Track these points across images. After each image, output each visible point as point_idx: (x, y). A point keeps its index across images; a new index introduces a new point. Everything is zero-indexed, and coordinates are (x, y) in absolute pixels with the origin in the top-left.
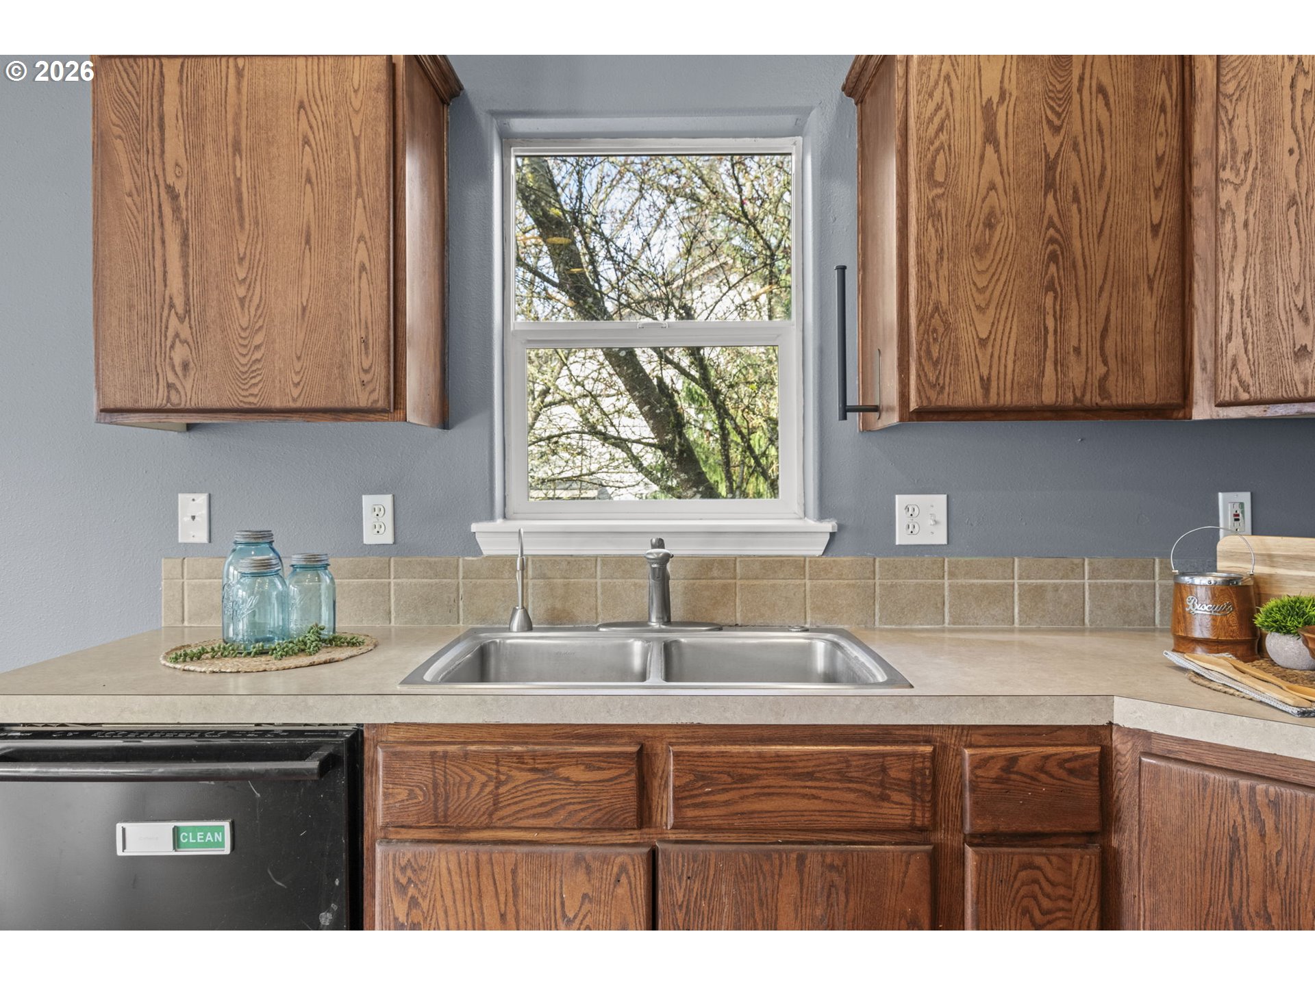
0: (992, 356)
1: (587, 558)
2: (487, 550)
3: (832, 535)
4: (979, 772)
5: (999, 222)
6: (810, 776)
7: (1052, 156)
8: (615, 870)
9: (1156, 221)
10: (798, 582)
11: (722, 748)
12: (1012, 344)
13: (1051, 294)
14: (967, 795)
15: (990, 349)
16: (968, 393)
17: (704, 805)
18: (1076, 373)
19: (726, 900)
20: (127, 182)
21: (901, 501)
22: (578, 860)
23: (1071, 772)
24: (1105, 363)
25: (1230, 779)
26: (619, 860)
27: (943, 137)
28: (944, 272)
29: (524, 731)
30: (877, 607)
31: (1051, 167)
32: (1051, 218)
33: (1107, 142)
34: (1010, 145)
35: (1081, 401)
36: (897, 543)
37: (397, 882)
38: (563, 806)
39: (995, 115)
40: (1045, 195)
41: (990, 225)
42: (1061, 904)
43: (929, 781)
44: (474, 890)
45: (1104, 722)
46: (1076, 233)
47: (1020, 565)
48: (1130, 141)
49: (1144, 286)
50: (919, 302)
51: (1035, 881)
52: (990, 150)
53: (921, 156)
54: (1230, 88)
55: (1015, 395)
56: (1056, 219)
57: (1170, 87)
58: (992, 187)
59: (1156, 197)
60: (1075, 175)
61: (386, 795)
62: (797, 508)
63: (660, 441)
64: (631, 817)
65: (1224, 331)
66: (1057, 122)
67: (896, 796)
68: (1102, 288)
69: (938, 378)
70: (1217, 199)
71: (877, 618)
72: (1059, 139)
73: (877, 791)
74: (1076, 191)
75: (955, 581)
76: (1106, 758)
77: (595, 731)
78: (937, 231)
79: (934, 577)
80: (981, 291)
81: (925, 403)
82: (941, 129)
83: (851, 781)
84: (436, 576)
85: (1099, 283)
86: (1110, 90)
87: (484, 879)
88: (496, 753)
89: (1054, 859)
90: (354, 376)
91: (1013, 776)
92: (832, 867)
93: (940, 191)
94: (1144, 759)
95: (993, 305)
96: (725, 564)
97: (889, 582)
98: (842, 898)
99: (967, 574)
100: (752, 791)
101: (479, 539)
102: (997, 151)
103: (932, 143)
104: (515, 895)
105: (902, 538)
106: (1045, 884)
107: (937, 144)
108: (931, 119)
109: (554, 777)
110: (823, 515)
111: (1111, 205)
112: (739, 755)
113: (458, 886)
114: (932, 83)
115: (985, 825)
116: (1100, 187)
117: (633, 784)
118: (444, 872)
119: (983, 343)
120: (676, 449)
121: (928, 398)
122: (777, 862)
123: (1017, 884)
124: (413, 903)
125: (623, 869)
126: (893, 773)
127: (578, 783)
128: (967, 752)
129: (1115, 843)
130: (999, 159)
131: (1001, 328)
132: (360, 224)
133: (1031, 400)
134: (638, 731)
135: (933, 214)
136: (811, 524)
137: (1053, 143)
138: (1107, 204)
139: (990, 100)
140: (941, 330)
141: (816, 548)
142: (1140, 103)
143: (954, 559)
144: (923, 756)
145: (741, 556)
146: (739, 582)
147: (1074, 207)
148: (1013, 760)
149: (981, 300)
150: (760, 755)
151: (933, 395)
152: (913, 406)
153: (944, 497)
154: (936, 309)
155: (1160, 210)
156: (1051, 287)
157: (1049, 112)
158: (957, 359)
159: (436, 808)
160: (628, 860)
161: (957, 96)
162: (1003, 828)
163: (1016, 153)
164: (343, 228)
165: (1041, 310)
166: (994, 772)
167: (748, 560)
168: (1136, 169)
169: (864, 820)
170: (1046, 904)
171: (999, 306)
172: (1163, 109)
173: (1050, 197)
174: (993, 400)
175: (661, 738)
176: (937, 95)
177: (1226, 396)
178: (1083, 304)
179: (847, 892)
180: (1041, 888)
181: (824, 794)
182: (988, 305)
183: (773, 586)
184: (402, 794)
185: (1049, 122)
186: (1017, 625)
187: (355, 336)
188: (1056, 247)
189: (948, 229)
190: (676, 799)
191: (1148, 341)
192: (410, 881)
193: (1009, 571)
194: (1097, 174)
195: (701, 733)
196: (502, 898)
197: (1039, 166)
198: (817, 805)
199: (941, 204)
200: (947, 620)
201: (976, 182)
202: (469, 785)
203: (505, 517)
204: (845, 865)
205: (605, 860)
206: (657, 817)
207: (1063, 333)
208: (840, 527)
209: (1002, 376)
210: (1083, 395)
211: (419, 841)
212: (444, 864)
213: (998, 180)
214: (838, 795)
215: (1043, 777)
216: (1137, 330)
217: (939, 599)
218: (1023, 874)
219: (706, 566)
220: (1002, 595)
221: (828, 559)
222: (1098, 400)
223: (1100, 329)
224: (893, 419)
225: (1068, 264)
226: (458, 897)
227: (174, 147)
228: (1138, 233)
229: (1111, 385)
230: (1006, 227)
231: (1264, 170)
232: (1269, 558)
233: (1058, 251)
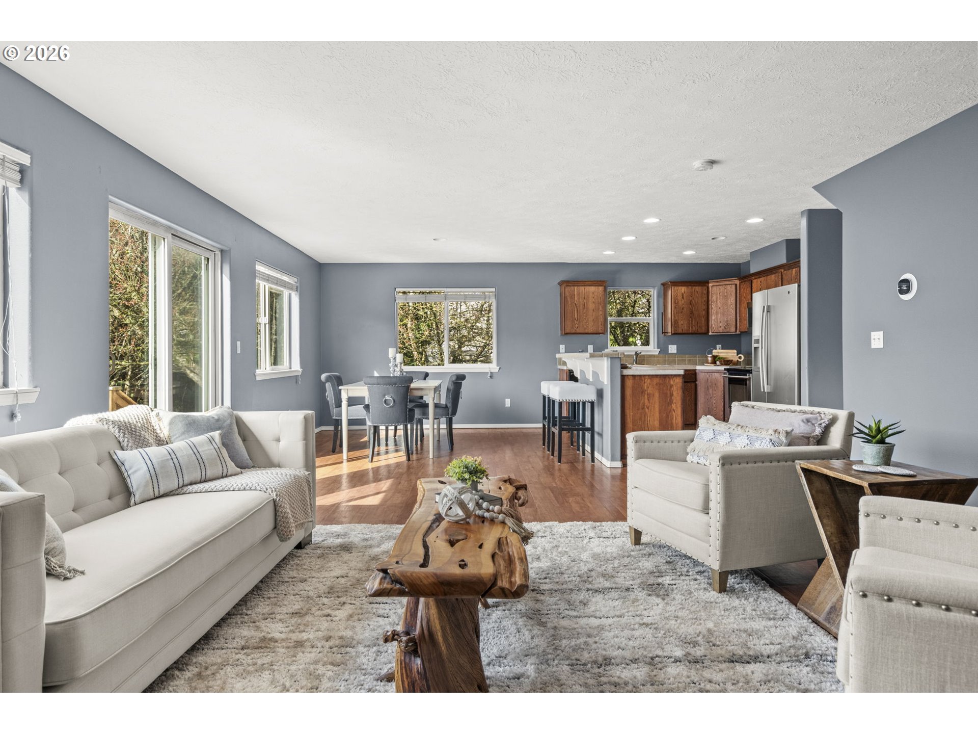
0: (683, 326)
9: (704, 309)
10: (654, 358)
12: (686, 325)
16: (680, 331)
18: (694, 328)
20: (570, 303)
21: (670, 346)
24: (697, 327)
25: (707, 374)
28: (677, 315)
30: (666, 361)
31: (691, 301)
32: (691, 308)
33: (699, 299)
39: (684, 295)
41: (683, 309)
45: (696, 369)
46: (694, 310)
47: (687, 356)
48: (701, 298)
49: (703, 317)
50: (674, 319)
53: (674, 299)
54: (713, 293)
55: (686, 331)
57: (706, 291)
60: (694, 303)
62: (654, 347)
65: (713, 323)
66: (692, 296)
68: (697, 318)
69: (676, 329)
70: (712, 306)
71: (666, 364)
74: (694, 305)
76: (695, 374)
78: (676, 310)
79: (674, 357)
81: (675, 333)
82: (677, 296)
86: (698, 292)
89: (691, 385)
90: (600, 329)
94: (699, 373)
97: (667, 358)
99: (679, 357)
105: (669, 352)
107: (676, 298)
110: (658, 348)
116: (698, 304)
119: (682, 324)
129: (696, 382)
130: (684, 300)
131: (684, 323)
132: (601, 309)
133: (688, 332)
135: (675, 308)
136: (656, 350)
137: (691, 298)
138: (699, 306)
139: (683, 293)
140: (676, 323)
141: (657, 353)
142: (702, 293)
143: (676, 354)
147: (694, 307)
149: (681, 319)
151: (675, 331)
152: (673, 333)
153: (676, 346)
154: (676, 320)
155: (705, 307)
156: (691, 317)
158: (678, 326)
161: (679, 292)
163: (686, 300)
164: (598, 309)
165: (689, 320)
167: (647, 355)
168: (702, 302)
171: (684, 320)
172: (705, 294)
173: (691, 305)
174: (683, 332)
176: (676, 292)
177: (713, 332)
178: (695, 320)
185: (690, 296)
187: (600, 323)
191: (703, 324)
197: (689, 301)
199: (677, 306)
200: (676, 364)
201: (681, 303)
207: (692, 323)
208: (661, 350)
209: (684, 329)
210: (695, 331)
213: (684, 303)
217: (675, 359)
220: (685, 360)
221: (658, 355)
222: (697, 332)
223: (697, 323)
224: (670, 334)
227: (576, 298)
228: (702, 310)
229: (699, 330)
230: (685, 309)
231: (717, 304)
232: (718, 353)
233: (692, 313)
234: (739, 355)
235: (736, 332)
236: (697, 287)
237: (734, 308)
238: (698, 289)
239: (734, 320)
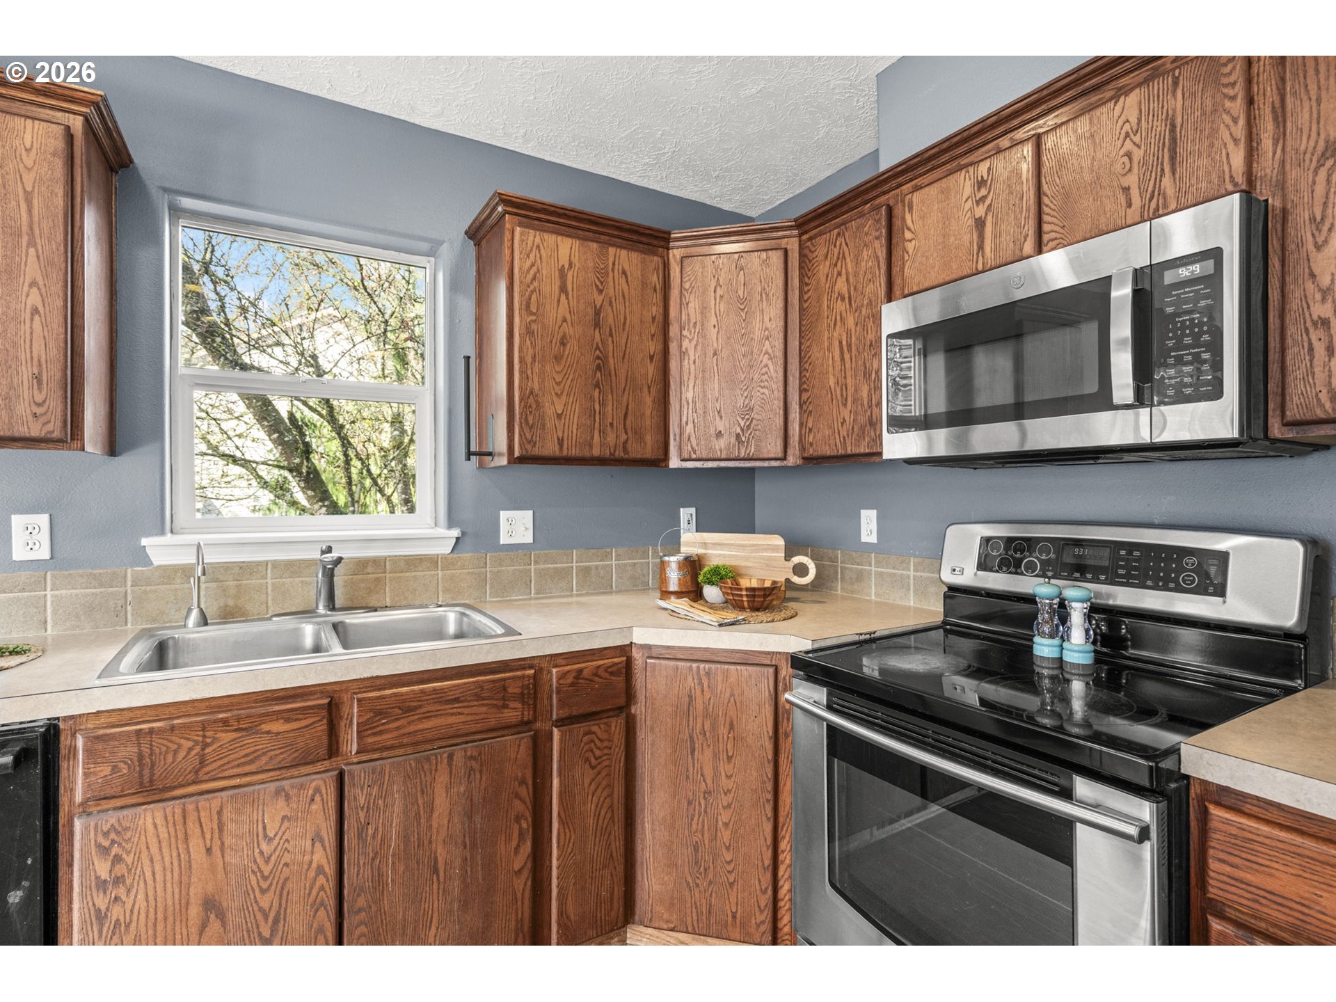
0: (564, 425)
1: (259, 563)
2: (157, 561)
3: (458, 539)
4: (561, 682)
5: (568, 342)
6: (457, 700)
7: (598, 307)
8: (311, 792)
9: (652, 354)
10: (433, 572)
11: (395, 691)
12: (576, 418)
13: (597, 390)
14: (554, 696)
15: (563, 421)
16: (550, 447)
17: (381, 733)
18: (611, 439)
19: (397, 796)
21: (504, 515)
22: (278, 792)
23: (611, 673)
24: (626, 433)
25: (688, 664)
26: (314, 784)
27: (536, 284)
28: (536, 369)
29: (227, 701)
30: (488, 586)
31: (597, 313)
32: (597, 344)
33: (627, 304)
34: (575, 296)
35: (614, 455)
36: (501, 543)
37: (99, 846)
38: (264, 754)
39: (566, 276)
40: (594, 329)
41: (563, 343)
42: (606, 751)
43: (532, 692)
44: (181, 836)
45: (628, 643)
46: (611, 354)
47: (576, 555)
48: (639, 305)
49: (646, 390)
50: (521, 387)
51: (592, 741)
52: (563, 297)
53: (522, 294)
54: (687, 286)
55: (578, 449)
56: (600, 345)
57: (658, 278)
58: (565, 320)
59: (652, 340)
60: (610, 320)
61: (86, 775)
62: (431, 522)
63: (289, 464)
64: (323, 751)
65: (684, 419)
66: (601, 287)
67: (512, 705)
68: (624, 389)
69: (532, 438)
70: (681, 345)
71: (488, 594)
72: (601, 298)
73: (500, 703)
74: (611, 330)
75: (537, 566)
76: (629, 663)
77: (292, 693)
78: (532, 343)
79: (525, 565)
80: (558, 384)
81: (524, 453)
82: (534, 278)
83: (484, 700)
84: (101, 585)
85: (623, 386)
86: (629, 274)
87: (190, 824)
88: (202, 722)
89: (602, 726)
90: (24, 408)
91: (580, 681)
92: (471, 758)
93: (534, 318)
94: (648, 661)
95: (565, 393)
96: (378, 563)
97: (496, 569)
98: (478, 776)
99: (545, 562)
100: (416, 717)
101: (148, 551)
102: (567, 298)
103: (529, 287)
104: (221, 830)
105: (504, 539)
106: (597, 742)
107: (532, 287)
108: (528, 271)
109: (257, 733)
110: (451, 524)
111: (629, 341)
112: (406, 693)
113: (163, 835)
114: (529, 249)
115: (565, 713)
116: (624, 329)
117: (325, 727)
118: (150, 827)
119: (559, 416)
120: (304, 471)
121: (526, 450)
122: (434, 762)
123: (583, 744)
124: (118, 859)
125: (317, 790)
126: (510, 690)
127: (278, 734)
128: (554, 670)
129: (633, 711)
130: (568, 303)
131: (569, 408)
132: (32, 271)
133: (586, 453)
134: (328, 688)
135: (529, 332)
136: (442, 531)
137: (599, 299)
138: (627, 339)
139: (563, 266)
140: (534, 406)
141: (446, 548)
142: (644, 284)
143: (537, 552)
144: (529, 676)
145: (389, 556)
146: (388, 575)
147: (610, 339)
148: (580, 671)
149: (558, 389)
150: (422, 691)
151: (529, 447)
152: (517, 454)
153: (532, 512)
154: (531, 393)
155: (653, 347)
156: (597, 386)
157: (596, 280)
158: (544, 425)
159: (141, 776)
160: (321, 783)
161: (544, 259)
162: (575, 713)
163: (578, 302)
164: (12, 272)
165: (592, 399)
166: (570, 680)
167: (396, 559)
168: (642, 321)
169: (493, 723)
170: (598, 753)
171: (568, 394)
172: (655, 290)
173: (597, 331)
174: (565, 453)
175: (347, 690)
176: (532, 256)
177: (685, 455)
178: (615, 395)
179: (481, 772)
180: (595, 745)
181: (466, 711)
182: (562, 393)
183: (415, 576)
184: (106, 770)
185: (596, 286)
186: (574, 592)
187: (26, 372)
188: (600, 361)
189: (539, 342)
190: (358, 732)
191: (648, 422)
192: (113, 842)
193: (570, 558)
194: (622, 321)
195: (378, 682)
196: (208, 836)
197: (591, 311)
198: (462, 718)
199: (534, 326)
200: (533, 592)
201: (555, 315)
202: (176, 752)
203: (172, 532)
204: (480, 755)
205: (302, 787)
206: (343, 748)
207: (604, 414)
208: (463, 533)
209: (570, 437)
210: (615, 452)
211: (122, 808)
212: (149, 820)
213: (568, 316)
214: (475, 710)
215: (597, 679)
216: (643, 415)
217: (528, 579)
218: (585, 739)
219: (362, 565)
220: (564, 574)
221: (455, 556)
222: (623, 455)
223: (623, 412)
224: (504, 461)
225: (607, 373)
226: (165, 844)
228: (643, 359)
229: (629, 446)
230: (572, 346)
231: (703, 334)
232: (705, 545)
233: (601, 364)
234: (797, 559)
235: (784, 458)
236: (624, 253)
237: (780, 354)
238: (626, 259)
239: (778, 405)
